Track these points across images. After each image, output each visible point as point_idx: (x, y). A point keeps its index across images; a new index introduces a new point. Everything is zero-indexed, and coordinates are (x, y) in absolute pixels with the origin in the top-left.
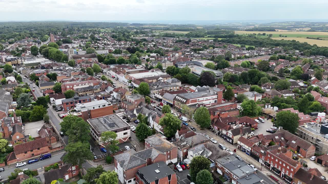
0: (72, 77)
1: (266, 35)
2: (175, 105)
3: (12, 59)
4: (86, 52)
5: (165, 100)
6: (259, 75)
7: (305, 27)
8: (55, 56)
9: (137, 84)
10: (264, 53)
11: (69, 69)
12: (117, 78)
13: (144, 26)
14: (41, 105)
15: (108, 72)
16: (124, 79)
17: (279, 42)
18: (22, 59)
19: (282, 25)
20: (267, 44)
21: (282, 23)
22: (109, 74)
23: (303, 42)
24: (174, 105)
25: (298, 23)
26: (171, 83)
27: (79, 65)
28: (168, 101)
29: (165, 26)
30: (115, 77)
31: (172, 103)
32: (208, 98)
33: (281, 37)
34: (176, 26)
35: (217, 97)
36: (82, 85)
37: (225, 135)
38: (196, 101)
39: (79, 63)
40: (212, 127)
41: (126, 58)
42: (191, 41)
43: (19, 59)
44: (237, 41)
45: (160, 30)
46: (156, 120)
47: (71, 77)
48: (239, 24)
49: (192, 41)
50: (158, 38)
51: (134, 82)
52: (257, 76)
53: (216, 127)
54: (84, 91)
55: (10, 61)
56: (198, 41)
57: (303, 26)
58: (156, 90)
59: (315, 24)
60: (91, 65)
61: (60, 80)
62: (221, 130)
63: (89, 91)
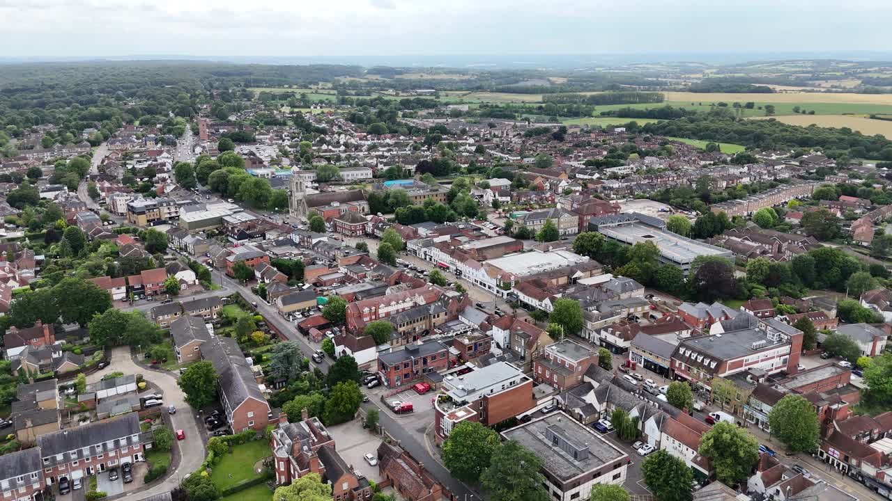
0: (343, 270)
1: (756, 106)
2: (676, 372)
3: (146, 206)
4: (314, 175)
5: (640, 353)
6: (841, 265)
7: (846, 77)
8: (250, 196)
9: (531, 296)
10: (787, 174)
11: (320, 241)
12: (457, 269)
13: (405, 77)
14: (350, 380)
15: (425, 249)
16: (483, 275)
17: (807, 133)
18: (169, 205)
19: (780, 71)
20: (775, 140)
21: (777, 64)
22: (426, 255)
23: (873, 135)
24: (674, 371)
25: (820, 63)
26: (620, 291)
27: (329, 226)
28: (651, 358)
29: (464, 75)
30: (448, 268)
31: (666, 365)
32: (769, 353)
33: (798, 112)
34: (493, 74)
35: (788, 351)
36: (398, 303)
37: (873, 479)
38: (740, 364)
39: (329, 220)
40: (820, 449)
41: (439, 198)
42: (566, 131)
43: (162, 205)
44: (688, 130)
45: (457, 90)
46: (669, 429)
47: (339, 269)
48: (658, 67)
49: (570, 131)
50: (475, 123)
51: (521, 291)
52: (838, 267)
53: (838, 453)
54: (411, 322)
55: (143, 213)
56: (582, 130)
57: (838, 74)
58: (602, 319)
59: (870, 68)
60: (363, 226)
61: (313, 280)
62: (854, 462)
63: (421, 320)
